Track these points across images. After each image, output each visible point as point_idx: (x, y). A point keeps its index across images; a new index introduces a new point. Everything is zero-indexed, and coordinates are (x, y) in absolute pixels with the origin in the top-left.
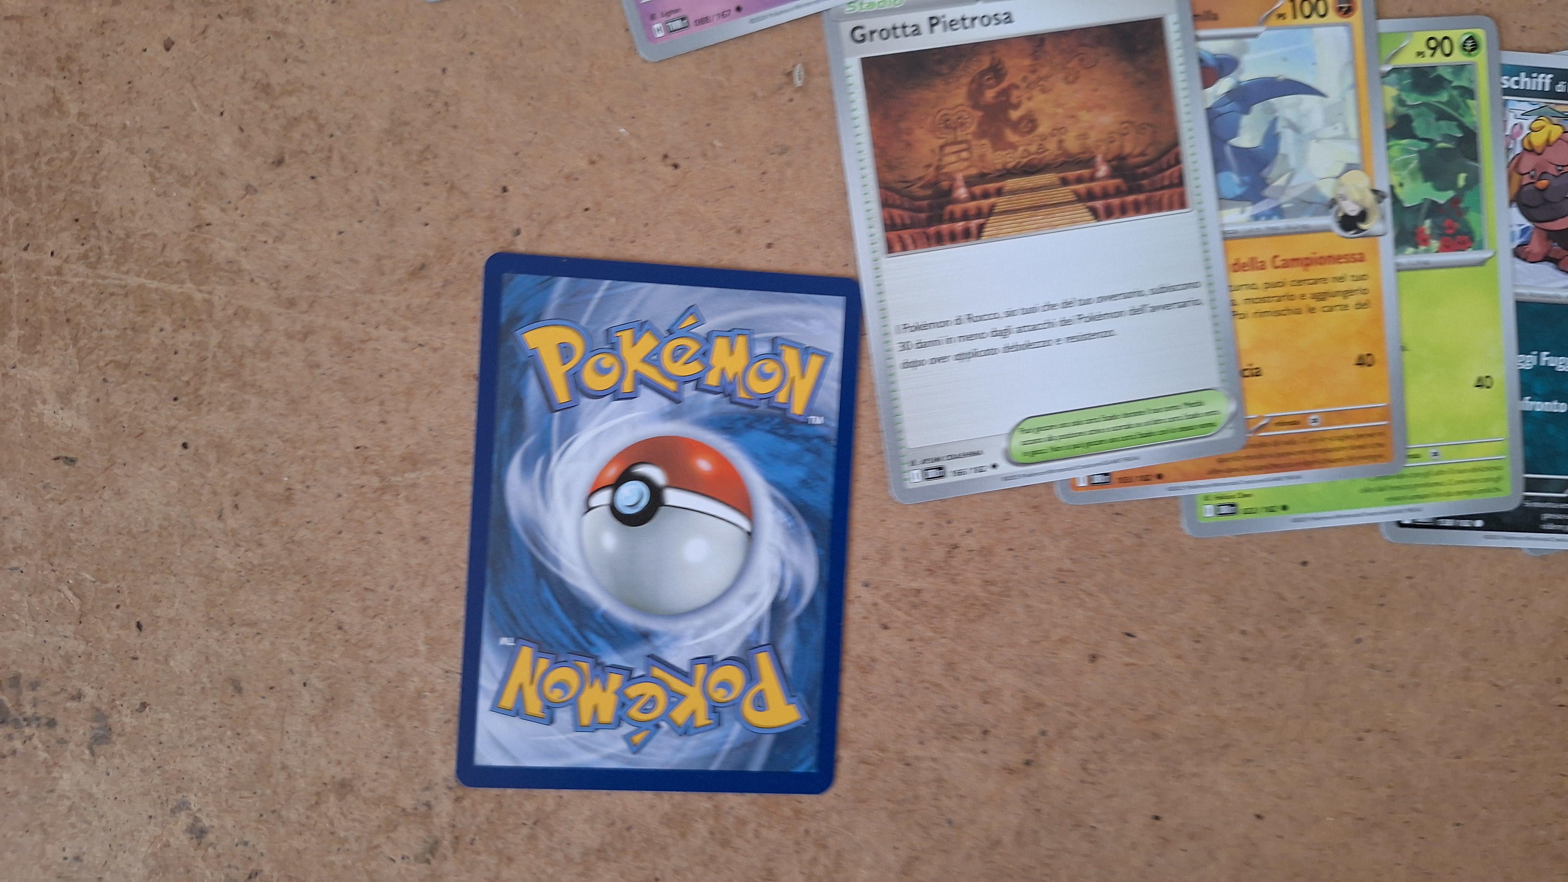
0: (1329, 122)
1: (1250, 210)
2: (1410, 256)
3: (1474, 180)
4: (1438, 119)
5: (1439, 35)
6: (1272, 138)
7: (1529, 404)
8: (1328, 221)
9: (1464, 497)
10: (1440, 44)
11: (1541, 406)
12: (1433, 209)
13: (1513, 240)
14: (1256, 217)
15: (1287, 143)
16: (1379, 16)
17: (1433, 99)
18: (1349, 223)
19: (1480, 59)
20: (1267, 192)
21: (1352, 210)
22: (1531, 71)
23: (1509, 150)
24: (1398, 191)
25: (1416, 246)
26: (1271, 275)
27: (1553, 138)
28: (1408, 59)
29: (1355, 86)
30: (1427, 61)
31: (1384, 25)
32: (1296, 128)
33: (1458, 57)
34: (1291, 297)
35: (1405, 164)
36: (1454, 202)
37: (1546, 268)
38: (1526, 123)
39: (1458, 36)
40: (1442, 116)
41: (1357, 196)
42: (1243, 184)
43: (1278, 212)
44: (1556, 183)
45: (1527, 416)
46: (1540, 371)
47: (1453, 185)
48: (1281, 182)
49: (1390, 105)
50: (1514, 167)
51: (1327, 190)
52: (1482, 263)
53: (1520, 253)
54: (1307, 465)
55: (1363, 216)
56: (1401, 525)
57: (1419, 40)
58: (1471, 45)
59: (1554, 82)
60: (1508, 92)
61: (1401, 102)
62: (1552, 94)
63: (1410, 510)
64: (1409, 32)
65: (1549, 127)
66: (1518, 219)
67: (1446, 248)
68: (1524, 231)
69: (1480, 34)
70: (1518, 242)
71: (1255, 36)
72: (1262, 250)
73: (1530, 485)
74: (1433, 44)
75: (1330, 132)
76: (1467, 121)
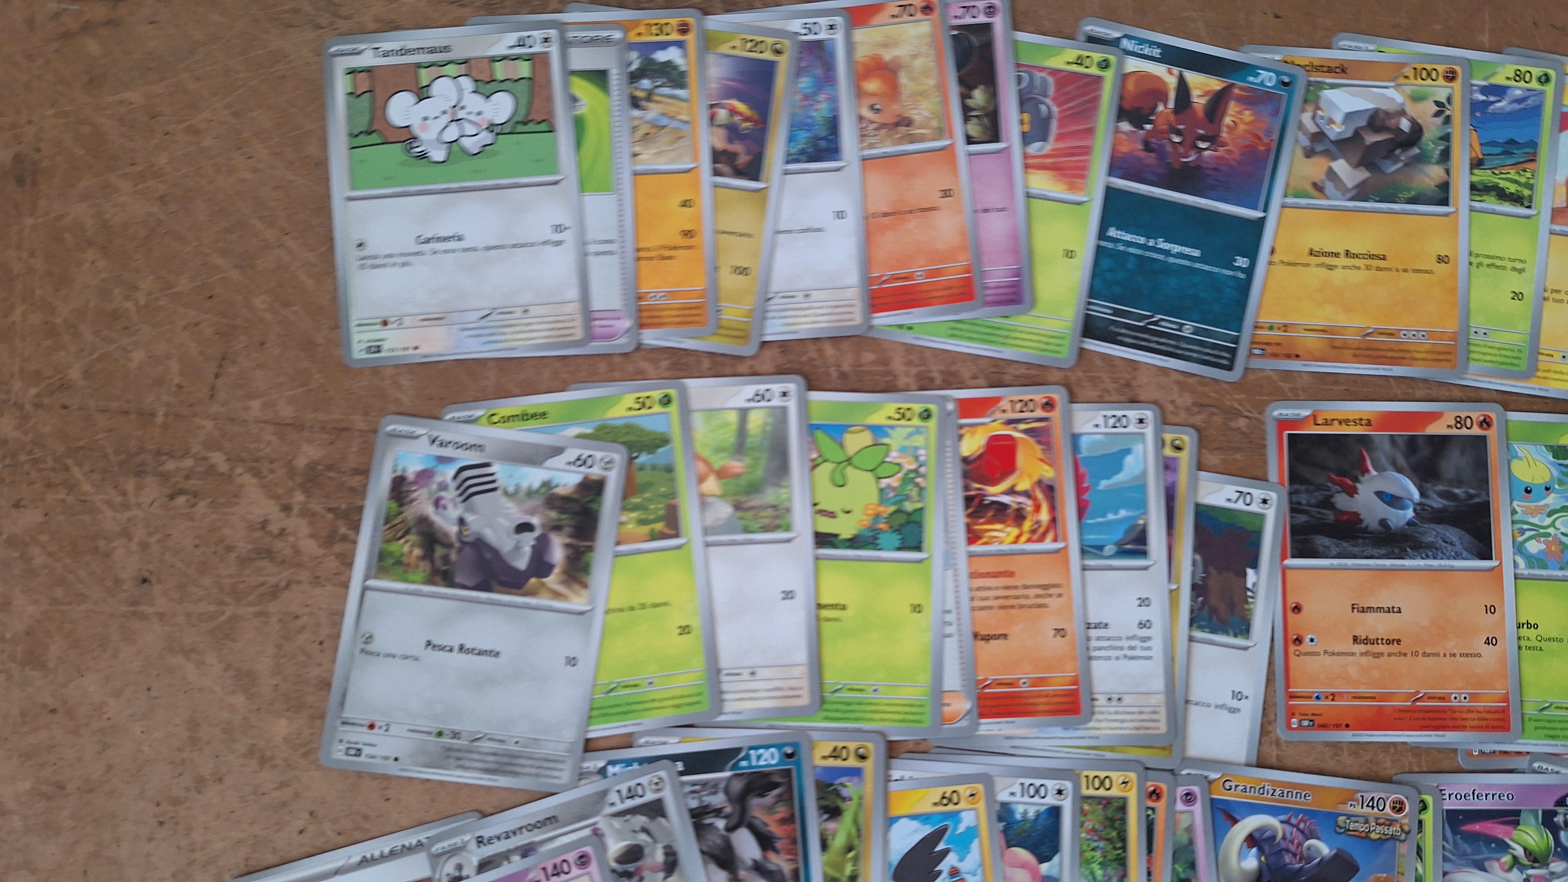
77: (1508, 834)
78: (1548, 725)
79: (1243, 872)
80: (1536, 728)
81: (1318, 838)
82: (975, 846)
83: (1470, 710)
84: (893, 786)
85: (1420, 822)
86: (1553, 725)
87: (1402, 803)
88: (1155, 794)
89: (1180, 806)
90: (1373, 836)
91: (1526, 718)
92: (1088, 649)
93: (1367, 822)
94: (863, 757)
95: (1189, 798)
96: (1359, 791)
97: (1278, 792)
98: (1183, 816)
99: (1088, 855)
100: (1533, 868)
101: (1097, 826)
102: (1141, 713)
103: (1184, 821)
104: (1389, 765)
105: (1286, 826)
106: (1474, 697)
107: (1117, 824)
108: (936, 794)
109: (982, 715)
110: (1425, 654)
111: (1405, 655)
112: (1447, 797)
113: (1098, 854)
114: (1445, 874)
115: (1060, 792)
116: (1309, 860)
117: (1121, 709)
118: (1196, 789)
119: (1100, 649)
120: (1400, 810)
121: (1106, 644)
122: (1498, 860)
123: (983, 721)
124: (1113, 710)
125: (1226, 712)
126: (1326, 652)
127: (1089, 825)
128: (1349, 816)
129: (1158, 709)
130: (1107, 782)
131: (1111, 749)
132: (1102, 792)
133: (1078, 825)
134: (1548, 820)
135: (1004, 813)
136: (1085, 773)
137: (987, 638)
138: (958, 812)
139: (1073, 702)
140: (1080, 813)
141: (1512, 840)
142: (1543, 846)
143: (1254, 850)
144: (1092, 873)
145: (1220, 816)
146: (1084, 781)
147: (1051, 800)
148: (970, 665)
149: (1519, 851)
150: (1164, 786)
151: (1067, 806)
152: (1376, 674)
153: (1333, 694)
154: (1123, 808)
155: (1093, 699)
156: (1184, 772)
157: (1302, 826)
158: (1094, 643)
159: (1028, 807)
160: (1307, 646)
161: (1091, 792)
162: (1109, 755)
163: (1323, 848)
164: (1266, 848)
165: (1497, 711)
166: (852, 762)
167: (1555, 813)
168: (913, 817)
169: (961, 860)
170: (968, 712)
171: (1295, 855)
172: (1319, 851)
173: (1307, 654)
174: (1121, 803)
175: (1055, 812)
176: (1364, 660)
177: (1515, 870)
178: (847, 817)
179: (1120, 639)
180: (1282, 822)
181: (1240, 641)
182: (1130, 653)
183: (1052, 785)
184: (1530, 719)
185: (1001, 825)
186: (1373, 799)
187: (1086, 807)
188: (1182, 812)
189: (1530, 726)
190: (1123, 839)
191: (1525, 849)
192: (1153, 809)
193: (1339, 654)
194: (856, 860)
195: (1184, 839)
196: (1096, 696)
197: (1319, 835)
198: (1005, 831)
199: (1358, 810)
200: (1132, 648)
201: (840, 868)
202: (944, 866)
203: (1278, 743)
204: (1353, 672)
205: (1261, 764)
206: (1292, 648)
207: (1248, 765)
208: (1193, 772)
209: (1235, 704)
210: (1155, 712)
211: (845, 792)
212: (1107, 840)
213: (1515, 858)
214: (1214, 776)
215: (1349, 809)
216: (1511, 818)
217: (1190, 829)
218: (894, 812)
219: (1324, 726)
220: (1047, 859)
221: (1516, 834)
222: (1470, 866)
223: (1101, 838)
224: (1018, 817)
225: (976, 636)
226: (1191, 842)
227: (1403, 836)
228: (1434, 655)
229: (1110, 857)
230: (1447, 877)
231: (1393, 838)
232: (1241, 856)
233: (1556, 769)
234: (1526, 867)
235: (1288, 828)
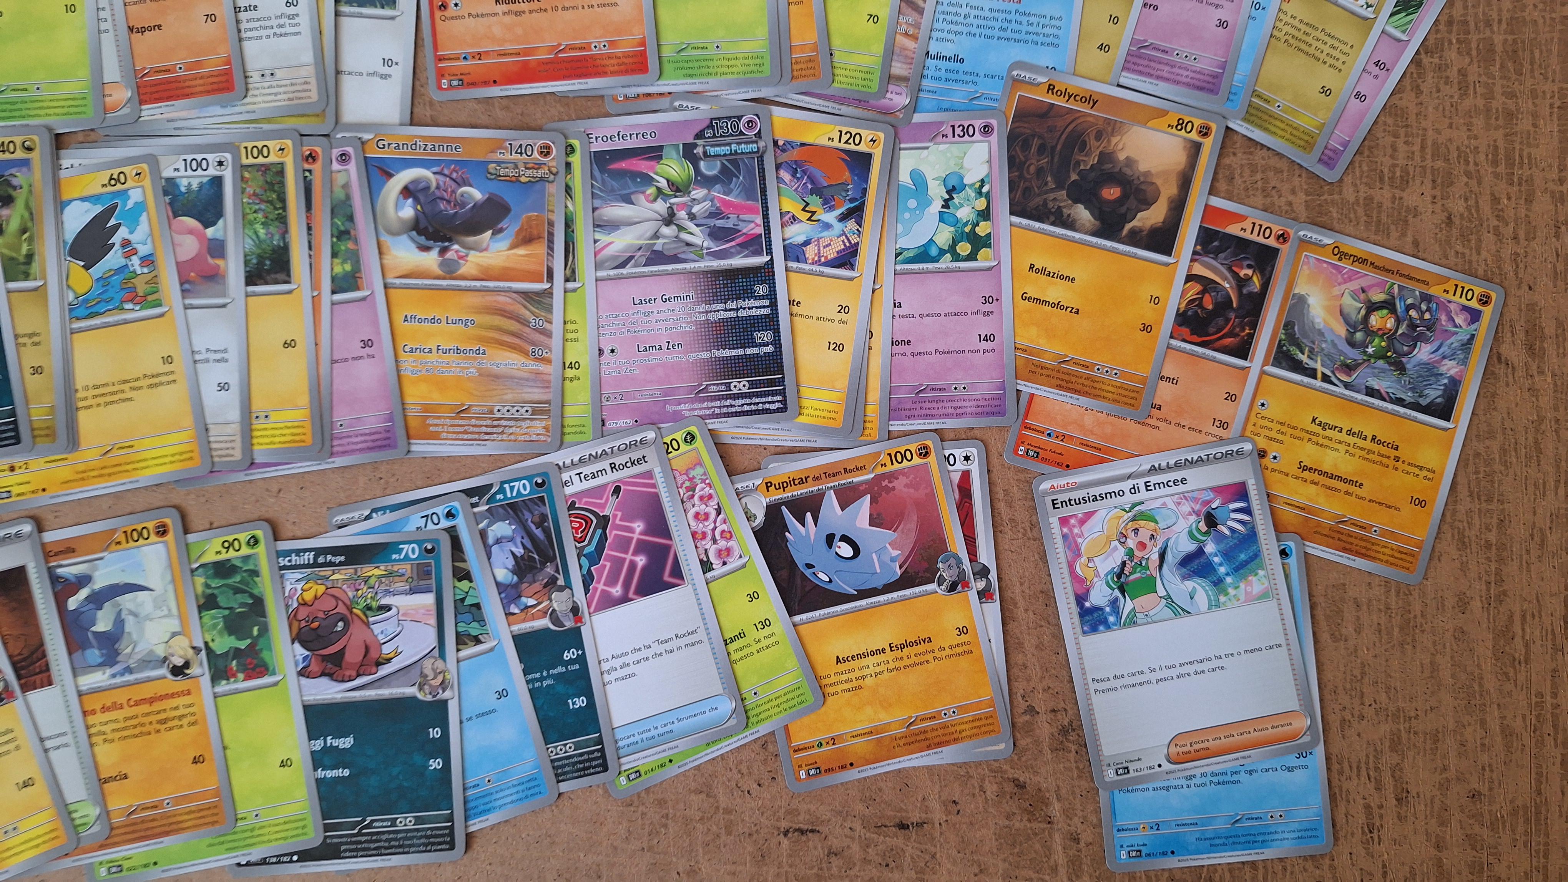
0: (157, 607)
1: (109, 671)
2: (223, 687)
3: (265, 630)
4: (235, 594)
5: (230, 538)
6: (119, 623)
7: (320, 773)
8: (164, 671)
9: (281, 842)
10: (231, 544)
11: (330, 774)
12: (237, 653)
13: (296, 664)
14: (114, 676)
15: (130, 624)
16: (186, 531)
17: (229, 581)
18: (178, 671)
19: (261, 549)
20: (119, 658)
21: (179, 662)
22: (298, 552)
23: (287, 606)
24: (211, 644)
25: (228, 679)
26: (128, 712)
27: (319, 594)
28: (210, 557)
29: (173, 581)
30: (224, 556)
31: (191, 537)
32: (135, 615)
33: (245, 551)
34: (143, 725)
35: (214, 626)
36: (251, 646)
37: (324, 681)
38: (299, 587)
39: (244, 537)
40: (237, 591)
41: (182, 653)
42: (102, 655)
43: (129, 670)
44: (324, 623)
45: (318, 781)
46: (327, 750)
47: (250, 636)
48: (128, 650)
49: (200, 589)
50: (292, 618)
51: (161, 652)
52: (276, 684)
53: (303, 673)
54: (167, 834)
55: (187, 665)
56: (239, 865)
57: (216, 545)
58: (254, 542)
59: (316, 557)
60: (284, 568)
61: (207, 586)
62: (316, 565)
63: (244, 855)
64: (209, 540)
65: (316, 587)
66: (300, 651)
67: (248, 678)
68: (305, 659)
69: (259, 533)
70: (301, 666)
71: (101, 559)
72: (120, 697)
73: (327, 828)
74: (226, 545)
75: (159, 613)
76: (256, 592)
77: (652, 169)
78: (686, 65)
79: (400, 219)
80: (675, 69)
81: (471, 186)
82: (144, 218)
83: (610, 57)
84: (63, 174)
85: (568, 165)
86: (690, 65)
87: (549, 147)
88: (312, 157)
89: (336, 166)
90: (523, 179)
91: (665, 60)
92: (239, 31)
93: (516, 167)
94: (29, 149)
95: (344, 158)
96: (507, 140)
97: (430, 146)
98: (339, 175)
99: (251, 217)
100: (676, 197)
101: (258, 191)
102: (292, 84)
103: (340, 179)
104: (539, 115)
105: (438, 177)
106: (612, 44)
107: (276, 187)
108: (104, 177)
109: (142, 103)
110: (564, 8)
111: (545, 10)
112: (594, 140)
113: (260, 215)
114: (594, 209)
115: (220, 163)
116: (463, 205)
117: (274, 83)
118: (350, 150)
119: (251, 30)
120: (548, 154)
121: (257, 24)
122: (643, 192)
123: (144, 107)
124: (266, 85)
125: (378, 79)
126: (470, 15)
127: (250, 190)
128: (499, 163)
129: (308, 80)
130: (265, 150)
131: (269, 120)
132: (261, 160)
133: (240, 191)
134: (688, 152)
135: (169, 187)
136: (245, 144)
137: (142, 30)
138: (126, 190)
139: (227, 81)
140: (241, 179)
141: (657, 174)
142: (684, 176)
143: (410, 201)
144: (256, 233)
145: (376, 174)
146: (244, 151)
147: (212, 171)
148: (129, 56)
149: (663, 183)
150: (318, 149)
151: (228, 175)
152: (519, 31)
153: (479, 54)
154: (280, 171)
155: (246, 77)
156: (339, 136)
157: (454, 175)
158: (244, 26)
159: (190, 180)
160: (452, 11)
161: (251, 161)
162: (266, 127)
163: (476, 194)
164: (422, 198)
165: (636, 54)
166: (20, 154)
167: (695, 146)
168: (83, 199)
169: (131, 233)
170: (129, 100)
171: (449, 202)
172: (470, 196)
173: (452, 18)
174: (279, 168)
175: (217, 181)
176: (507, 19)
177: (659, 200)
178: (20, 203)
179: (269, 18)
180: (434, 173)
181: (387, 12)
182: (278, 31)
183: (212, 157)
184: (668, 61)
185: (167, 199)
186: (521, 146)
187: (246, 175)
188: (339, 172)
189: (668, 67)
190: (283, 200)
191: (668, 181)
192: (310, 171)
193: (482, 15)
194: (30, 240)
195: (340, 194)
196: (250, 74)
197: (472, 181)
198: (171, 204)
199: (507, 157)
200: (280, 26)
201: (18, 249)
202: (116, 239)
203: (431, 103)
204: (497, 31)
205: (413, 122)
206: (438, 14)
207: (401, 125)
208: (347, 135)
209: (386, 70)
210: (306, 83)
211: (15, 182)
212: (268, 202)
213: (659, 189)
214: (366, 136)
215: (499, 156)
216: (655, 153)
217: (346, 186)
218: (65, 197)
219: (473, 84)
220: (214, 224)
221: (659, 168)
222: (617, 200)
223: (262, 201)
224: (183, 189)
225: (131, 29)
226: (348, 197)
227: (552, 177)
228: (573, 8)
229: (271, 217)
230: (596, 213)
231: (542, 179)
232: (397, 207)
233: (696, 105)
234: (670, 197)
235: (441, 178)
